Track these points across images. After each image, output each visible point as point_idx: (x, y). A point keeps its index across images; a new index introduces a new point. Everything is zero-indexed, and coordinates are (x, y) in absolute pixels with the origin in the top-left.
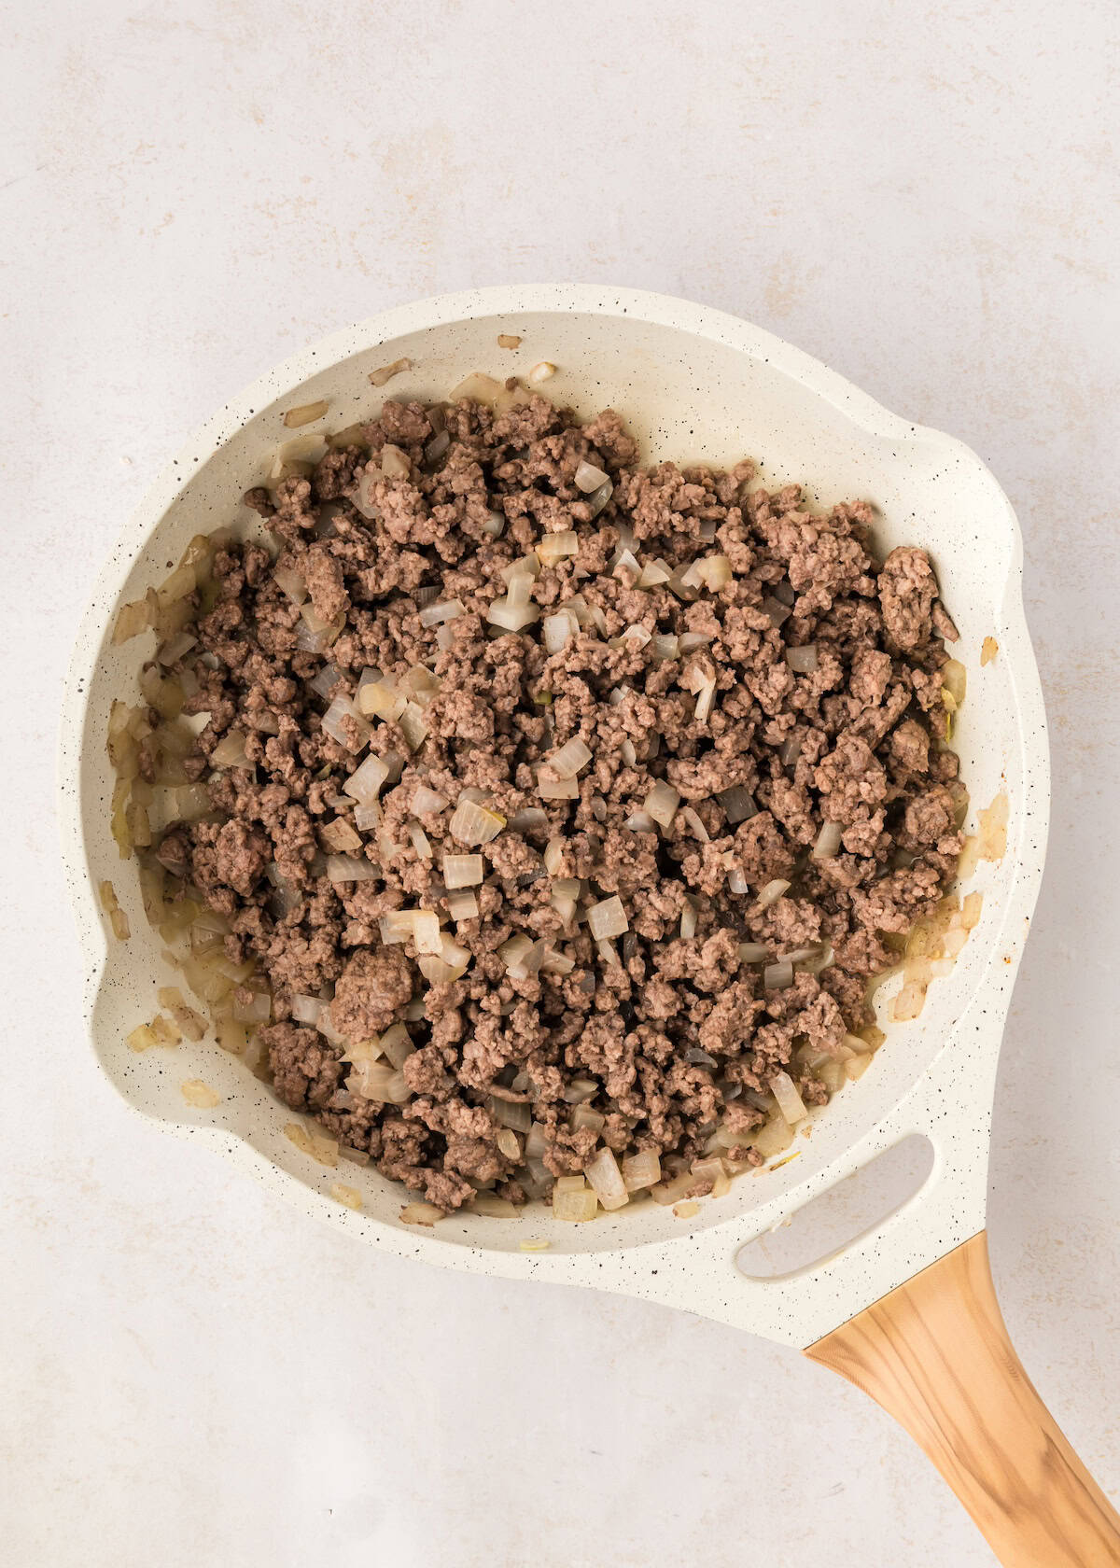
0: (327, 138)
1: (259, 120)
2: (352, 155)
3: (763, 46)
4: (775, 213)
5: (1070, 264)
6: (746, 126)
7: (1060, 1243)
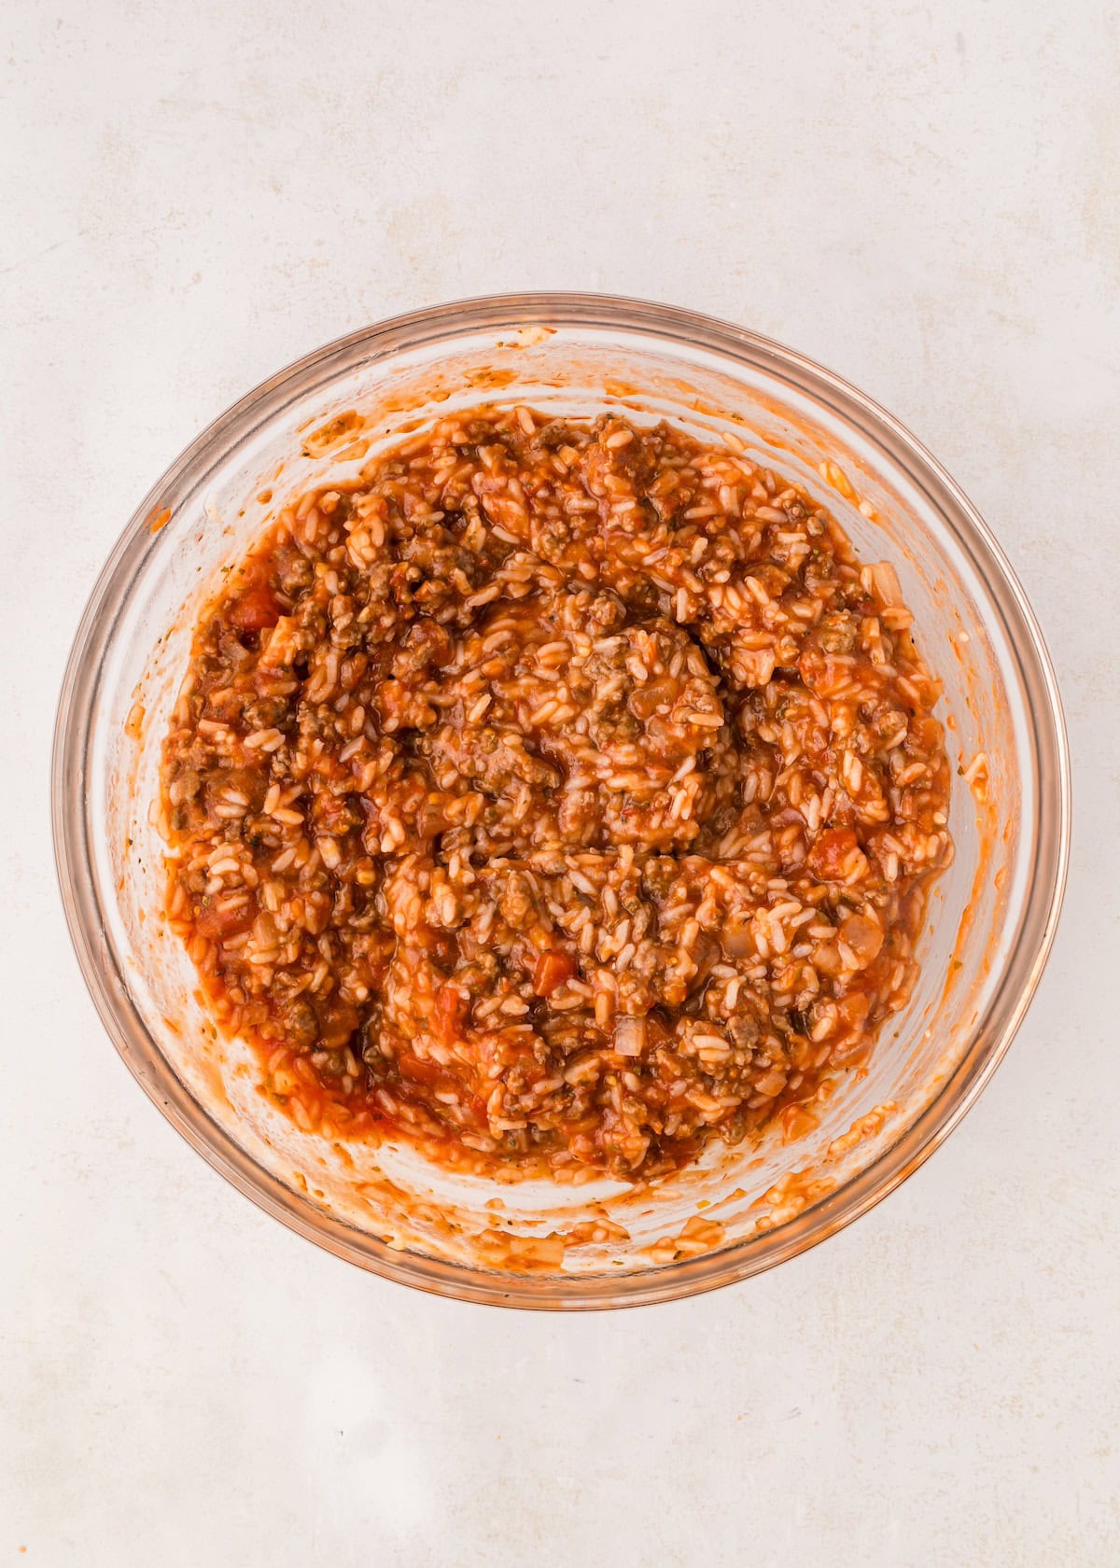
0: (338, 206)
1: (277, 190)
2: (361, 221)
3: (728, 123)
4: (739, 273)
5: (1002, 319)
6: (714, 195)
7: (993, 1193)
